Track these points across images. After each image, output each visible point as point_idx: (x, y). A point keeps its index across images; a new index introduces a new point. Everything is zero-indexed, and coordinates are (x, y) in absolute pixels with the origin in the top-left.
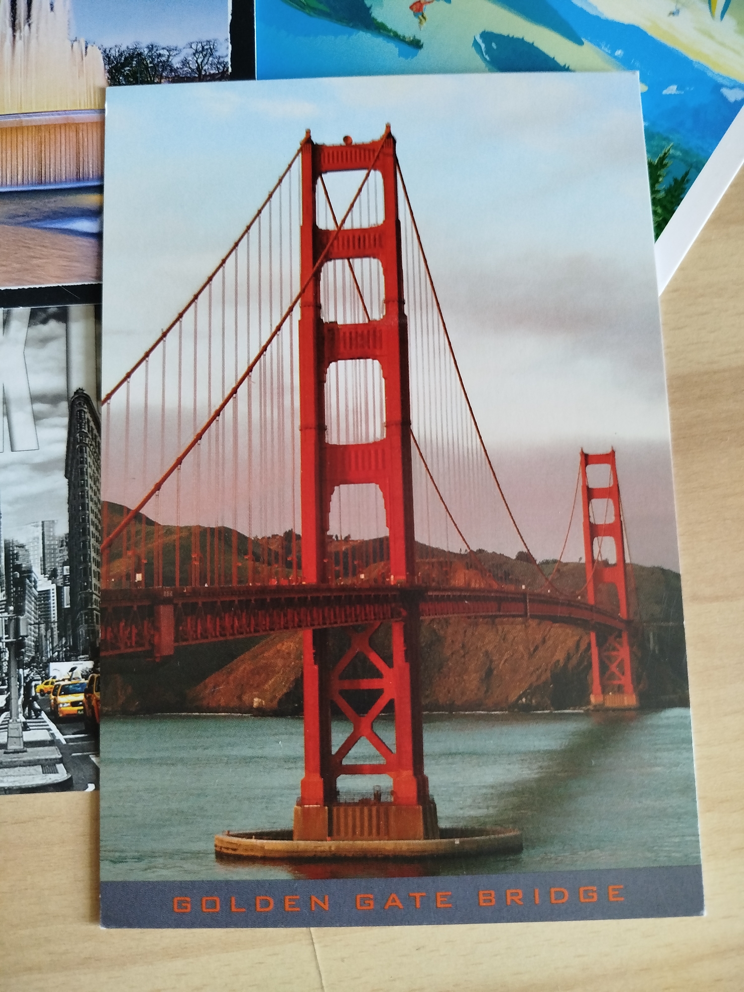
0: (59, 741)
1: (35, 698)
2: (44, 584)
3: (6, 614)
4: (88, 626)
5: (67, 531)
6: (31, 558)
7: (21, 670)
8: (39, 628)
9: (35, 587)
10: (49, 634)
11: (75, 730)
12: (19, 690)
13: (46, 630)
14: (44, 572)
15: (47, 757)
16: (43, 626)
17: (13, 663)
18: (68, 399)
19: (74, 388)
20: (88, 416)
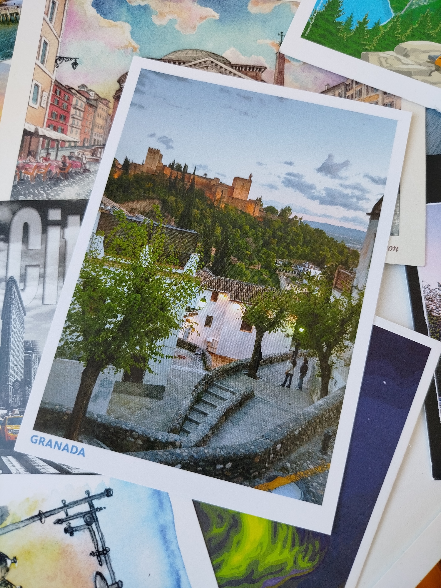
4: (6, 393)
18: (6, 281)
19: (9, 275)
20: (15, 290)
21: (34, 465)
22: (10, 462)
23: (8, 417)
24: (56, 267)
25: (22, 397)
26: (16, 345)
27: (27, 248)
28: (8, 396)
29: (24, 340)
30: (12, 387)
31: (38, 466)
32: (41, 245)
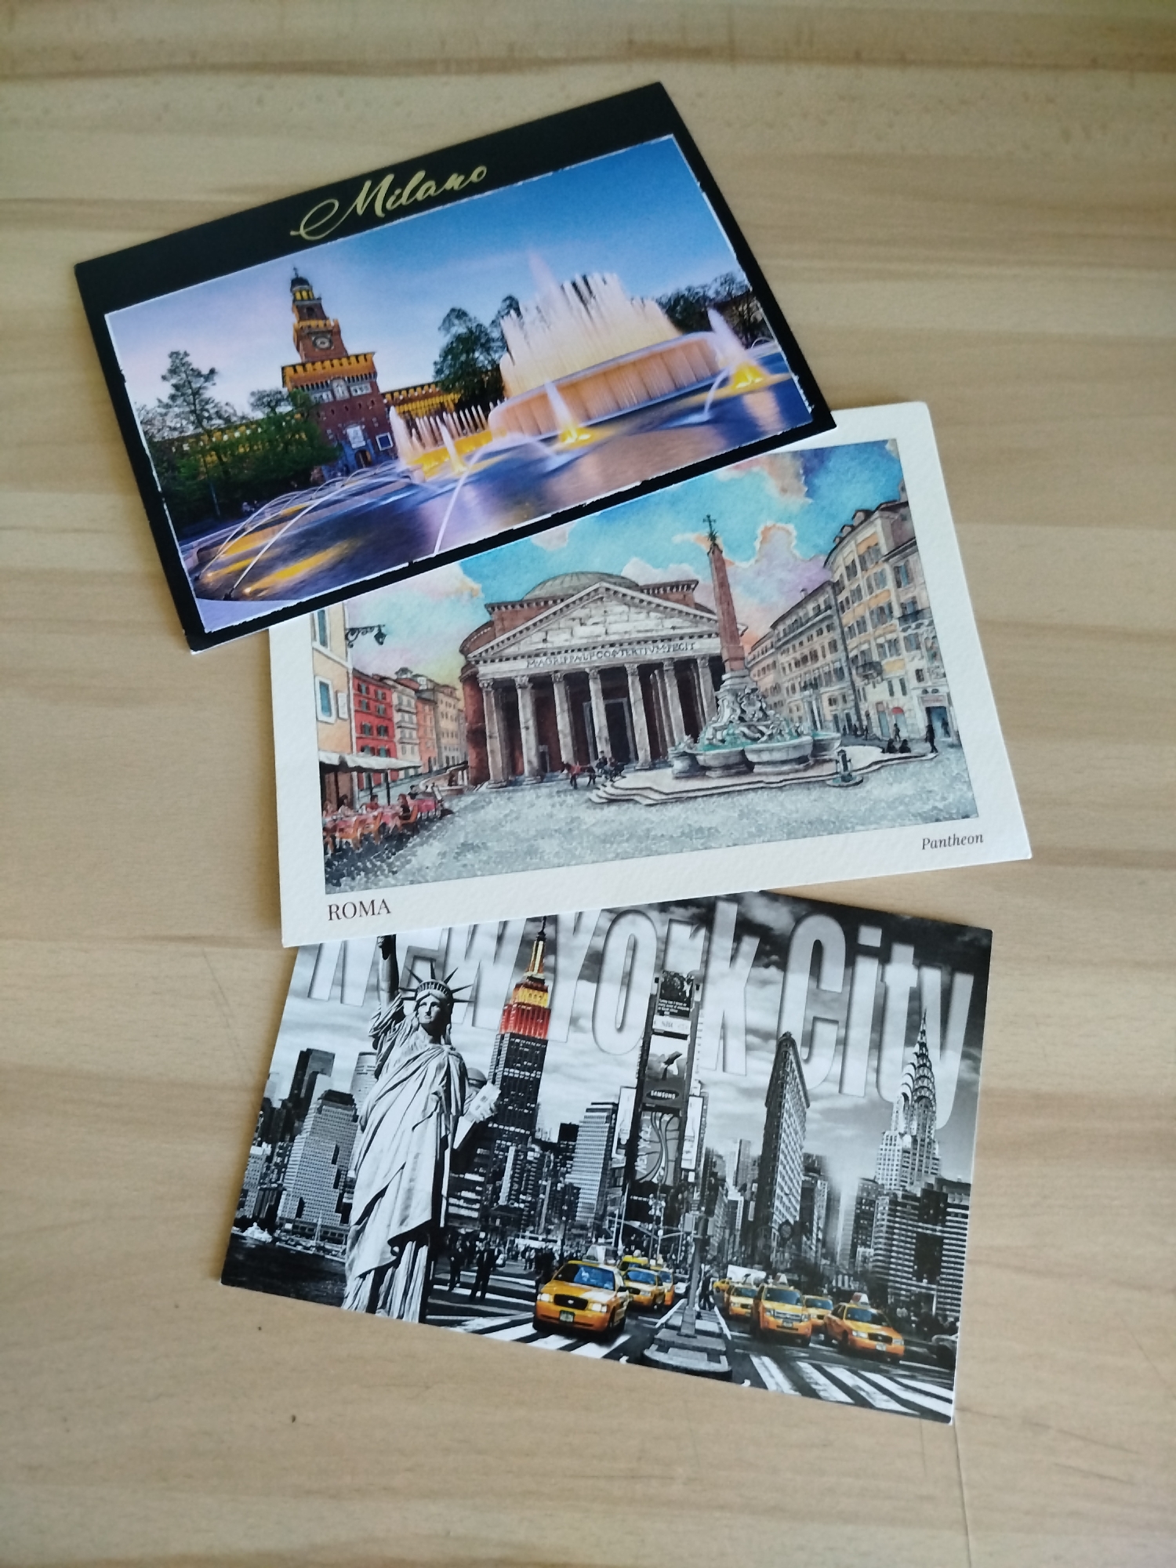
0: (726, 1335)
1: (712, 1292)
2: (734, 1195)
3: (697, 1213)
4: (766, 1241)
5: (760, 1153)
6: (727, 1169)
7: (703, 1266)
8: (724, 1232)
9: (727, 1196)
10: (732, 1240)
11: (741, 1329)
12: (699, 1282)
13: (730, 1235)
14: (736, 1184)
15: (714, 1347)
16: (727, 1231)
17: (697, 1258)
18: (777, 1039)
19: (784, 1030)
20: (792, 1057)
21: (808, 1380)
22: (766, 1367)
23: (766, 1286)
24: (868, 1029)
25: (794, 1254)
26: (789, 1158)
27: (818, 986)
28: (768, 1247)
29: (804, 1151)
30: (777, 1233)
31: (817, 1384)
32: (843, 986)
